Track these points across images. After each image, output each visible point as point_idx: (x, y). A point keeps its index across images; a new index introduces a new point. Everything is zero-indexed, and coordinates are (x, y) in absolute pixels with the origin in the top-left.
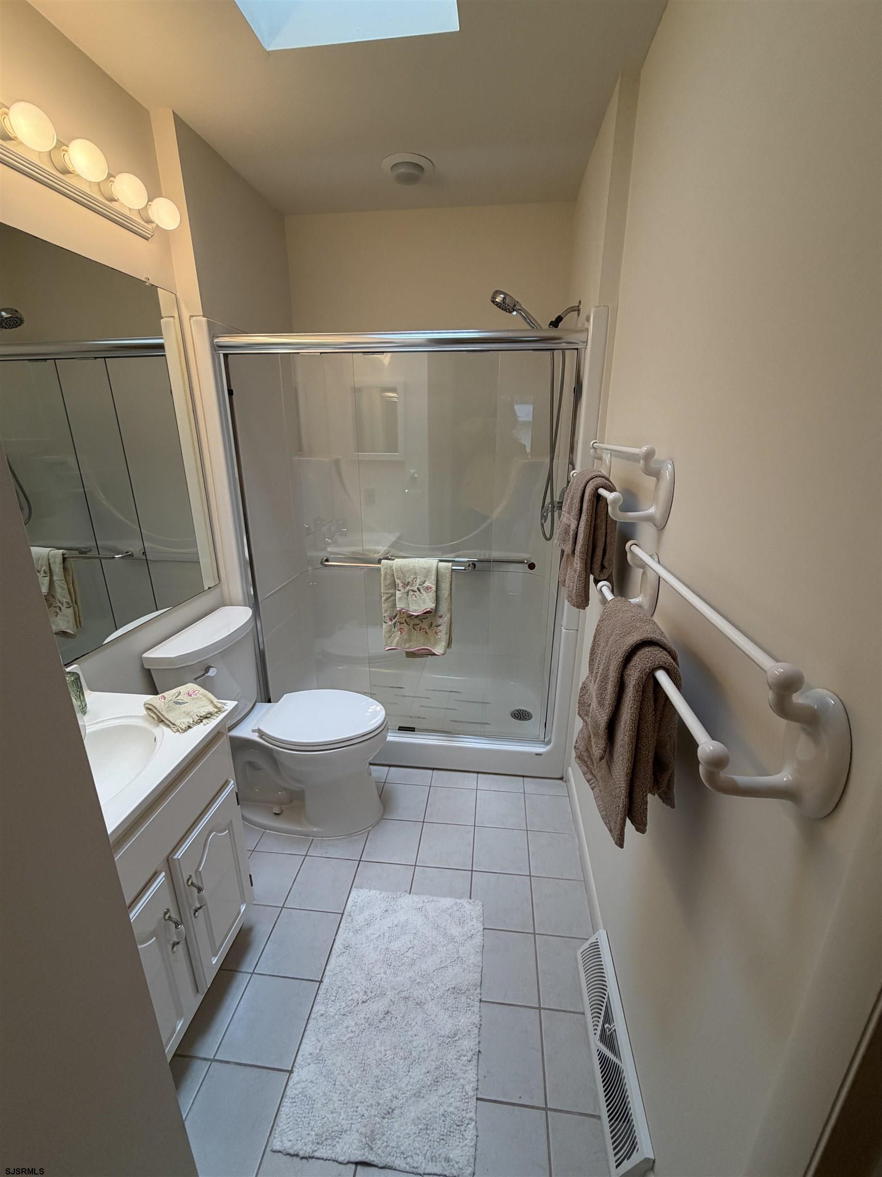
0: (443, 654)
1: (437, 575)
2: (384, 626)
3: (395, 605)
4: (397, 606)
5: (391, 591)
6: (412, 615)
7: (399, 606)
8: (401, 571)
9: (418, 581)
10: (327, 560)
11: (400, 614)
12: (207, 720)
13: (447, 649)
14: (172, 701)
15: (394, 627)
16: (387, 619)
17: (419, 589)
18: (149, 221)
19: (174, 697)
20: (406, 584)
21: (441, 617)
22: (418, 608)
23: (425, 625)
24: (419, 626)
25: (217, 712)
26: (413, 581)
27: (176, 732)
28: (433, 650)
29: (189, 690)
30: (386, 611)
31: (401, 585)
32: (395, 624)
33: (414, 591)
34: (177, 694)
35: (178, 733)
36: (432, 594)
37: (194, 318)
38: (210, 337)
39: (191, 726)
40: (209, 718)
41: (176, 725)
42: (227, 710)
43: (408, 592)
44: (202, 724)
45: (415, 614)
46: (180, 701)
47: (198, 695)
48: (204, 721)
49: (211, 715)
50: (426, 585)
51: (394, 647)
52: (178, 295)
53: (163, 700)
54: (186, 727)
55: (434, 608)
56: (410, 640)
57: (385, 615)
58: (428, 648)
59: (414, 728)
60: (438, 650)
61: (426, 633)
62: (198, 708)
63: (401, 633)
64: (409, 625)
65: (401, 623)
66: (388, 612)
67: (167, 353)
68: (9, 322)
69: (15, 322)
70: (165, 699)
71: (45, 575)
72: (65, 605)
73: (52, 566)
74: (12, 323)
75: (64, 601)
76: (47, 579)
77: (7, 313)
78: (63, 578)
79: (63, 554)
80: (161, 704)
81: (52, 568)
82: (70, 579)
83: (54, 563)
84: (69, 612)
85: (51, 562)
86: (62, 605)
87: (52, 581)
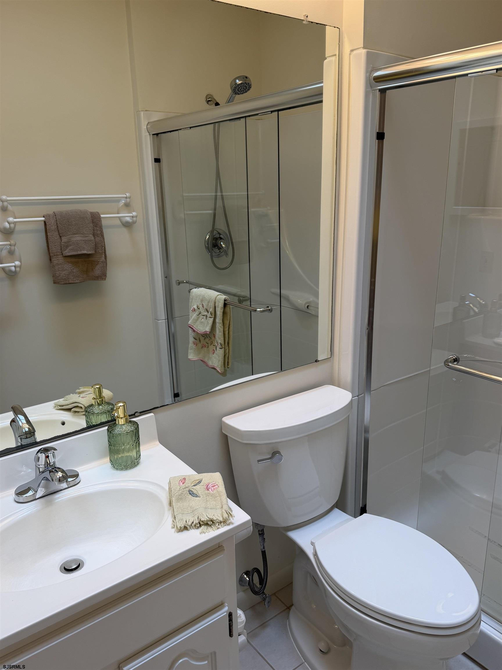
10: (456, 360)
12: (206, 527)
14: (187, 489)
19: (192, 485)
25: (220, 523)
29: (211, 481)
34: (199, 481)
35: (173, 529)
37: (355, 52)
38: (367, 71)
39: (188, 527)
40: (210, 526)
41: (175, 520)
42: (233, 524)
44: (199, 529)
46: (195, 492)
47: (215, 492)
48: (203, 527)
49: (213, 523)
52: (342, 29)
53: (181, 484)
54: (180, 527)
62: (206, 508)
67: (323, 99)
68: (241, 88)
69: (245, 88)
70: (183, 483)
71: (211, 316)
72: (219, 346)
73: (217, 309)
74: (243, 89)
75: (220, 341)
76: (212, 319)
77: (240, 80)
78: (221, 321)
79: (225, 300)
80: (179, 487)
81: (217, 311)
82: (227, 323)
83: (218, 306)
84: (220, 352)
85: (216, 305)
86: (218, 345)
87: (214, 322)
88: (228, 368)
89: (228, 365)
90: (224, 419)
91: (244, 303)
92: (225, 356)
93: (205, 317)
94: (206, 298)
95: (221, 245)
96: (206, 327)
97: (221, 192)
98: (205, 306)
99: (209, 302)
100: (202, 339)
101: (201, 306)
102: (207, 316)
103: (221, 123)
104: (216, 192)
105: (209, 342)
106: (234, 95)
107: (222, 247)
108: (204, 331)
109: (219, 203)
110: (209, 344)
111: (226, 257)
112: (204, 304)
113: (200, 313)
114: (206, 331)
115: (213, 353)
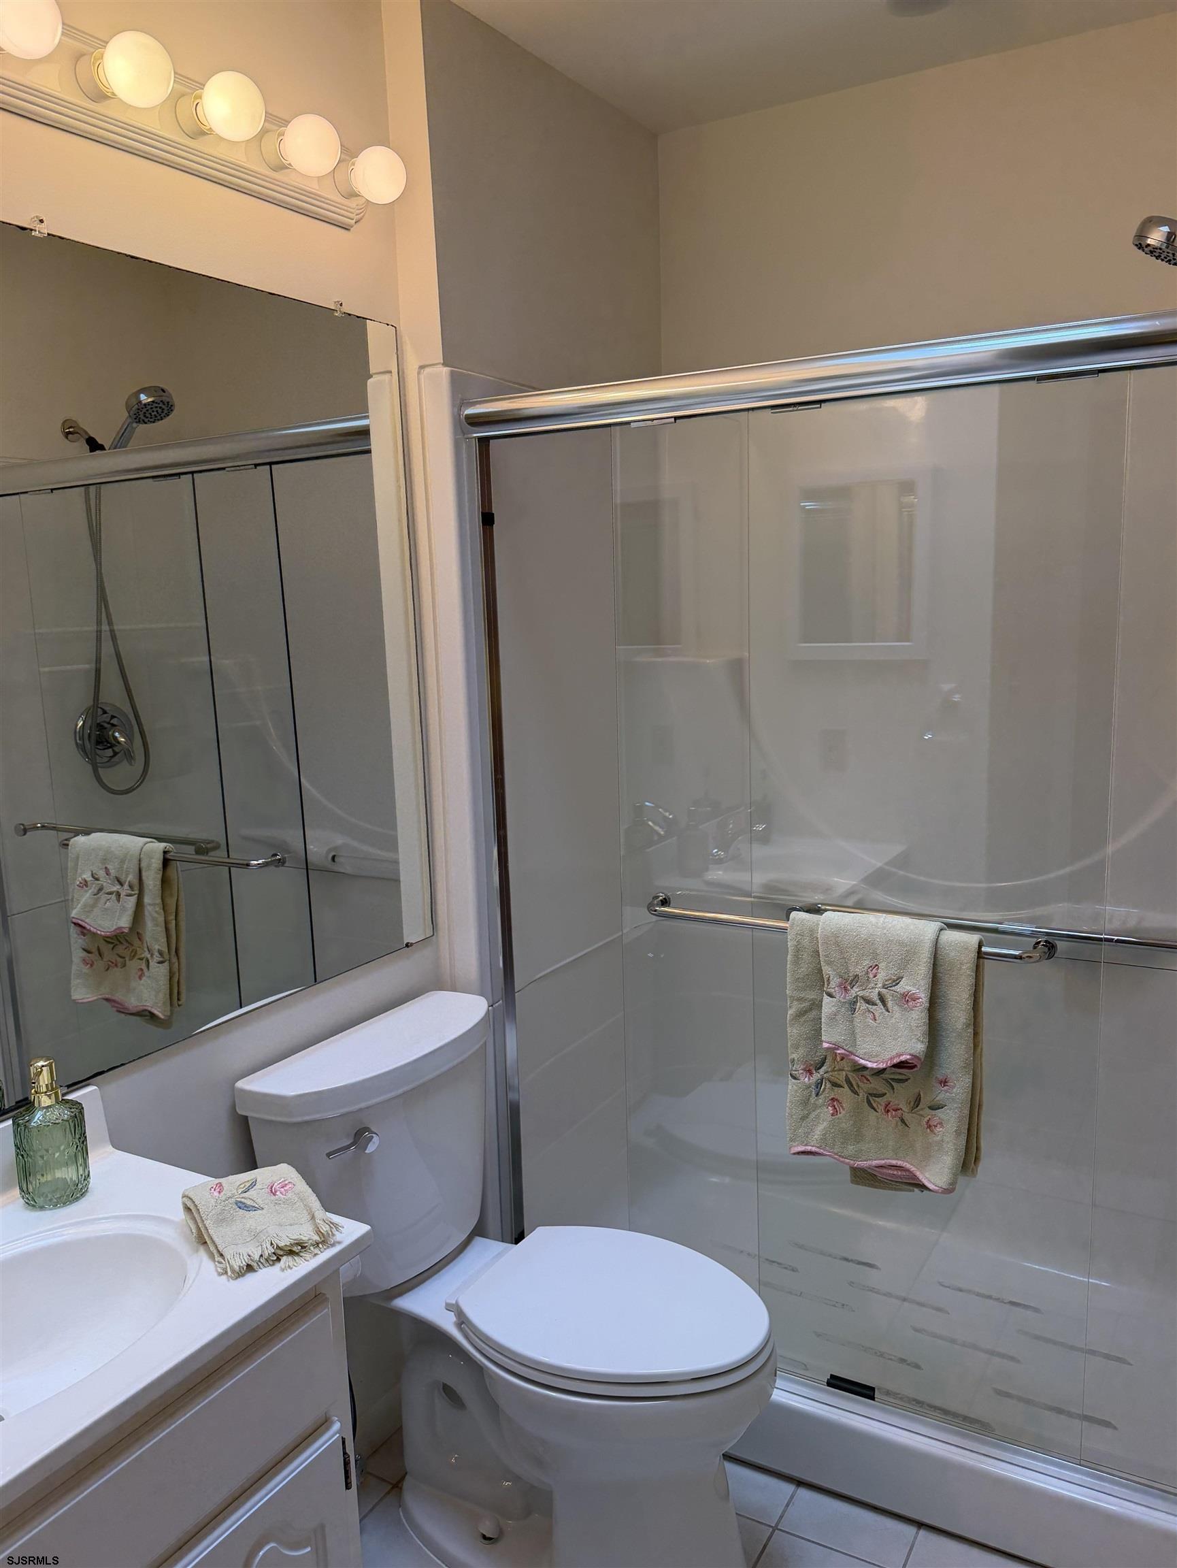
0: (948, 1191)
1: (935, 965)
2: (790, 1087)
3: (818, 1032)
4: (823, 1038)
5: (811, 995)
6: (865, 1068)
7: (829, 1037)
8: (837, 944)
9: (882, 975)
10: (665, 902)
11: (835, 1059)
12: (290, 1258)
13: (962, 1180)
14: (233, 1200)
15: (817, 1095)
16: (799, 1068)
17: (882, 999)
18: (353, 195)
19: (240, 1191)
20: (849, 982)
21: (944, 1082)
22: (878, 1049)
23: (900, 1097)
24: (883, 1101)
25: (317, 1244)
26: (867, 973)
27: (222, 1274)
28: (918, 1174)
29: (275, 1179)
30: (796, 1047)
31: (835, 981)
32: (819, 1084)
33: (869, 1001)
34: (248, 1185)
36: (917, 1017)
37: (428, 370)
38: (453, 406)
40: (297, 1254)
41: (224, 1259)
42: (339, 1243)
43: (855, 1002)
45: (869, 1065)
46: (249, 1202)
47: (290, 1195)
48: (284, 1259)
50: (904, 986)
51: (814, 1149)
53: (216, 1194)
54: (240, 1267)
55: (922, 1058)
56: (858, 1137)
57: (795, 1056)
58: (908, 1166)
59: (873, 1389)
60: (935, 1175)
61: (903, 1121)
62: (280, 1225)
63: (835, 1112)
64: (856, 1093)
65: (835, 1085)
66: (801, 1051)
68: (150, 411)
69: (160, 411)
70: (219, 1192)
71: (130, 892)
72: (157, 958)
73: (144, 874)
74: (155, 413)
75: (157, 947)
76: (133, 900)
77: (149, 396)
78: (159, 901)
79: (165, 852)
80: (213, 1201)
81: (144, 878)
82: (172, 902)
83: (149, 866)
84: (159, 972)
85: (143, 865)
86: (152, 955)
87: (139, 905)
88: (179, 1005)
89: (179, 1000)
90: (240, 1084)
91: (211, 854)
92: (171, 978)
93: (113, 897)
94: (117, 852)
95: (115, 738)
96: (118, 919)
97: (110, 623)
98: (112, 872)
99: (123, 861)
100: (106, 949)
101: (102, 873)
102: (118, 895)
103: (104, 486)
104: (99, 623)
105: (126, 953)
106: (135, 425)
107: (119, 742)
108: (115, 927)
109: (107, 647)
110: (127, 959)
111: (131, 765)
112: (109, 867)
113: (100, 889)
114: (120, 928)
115: (140, 978)
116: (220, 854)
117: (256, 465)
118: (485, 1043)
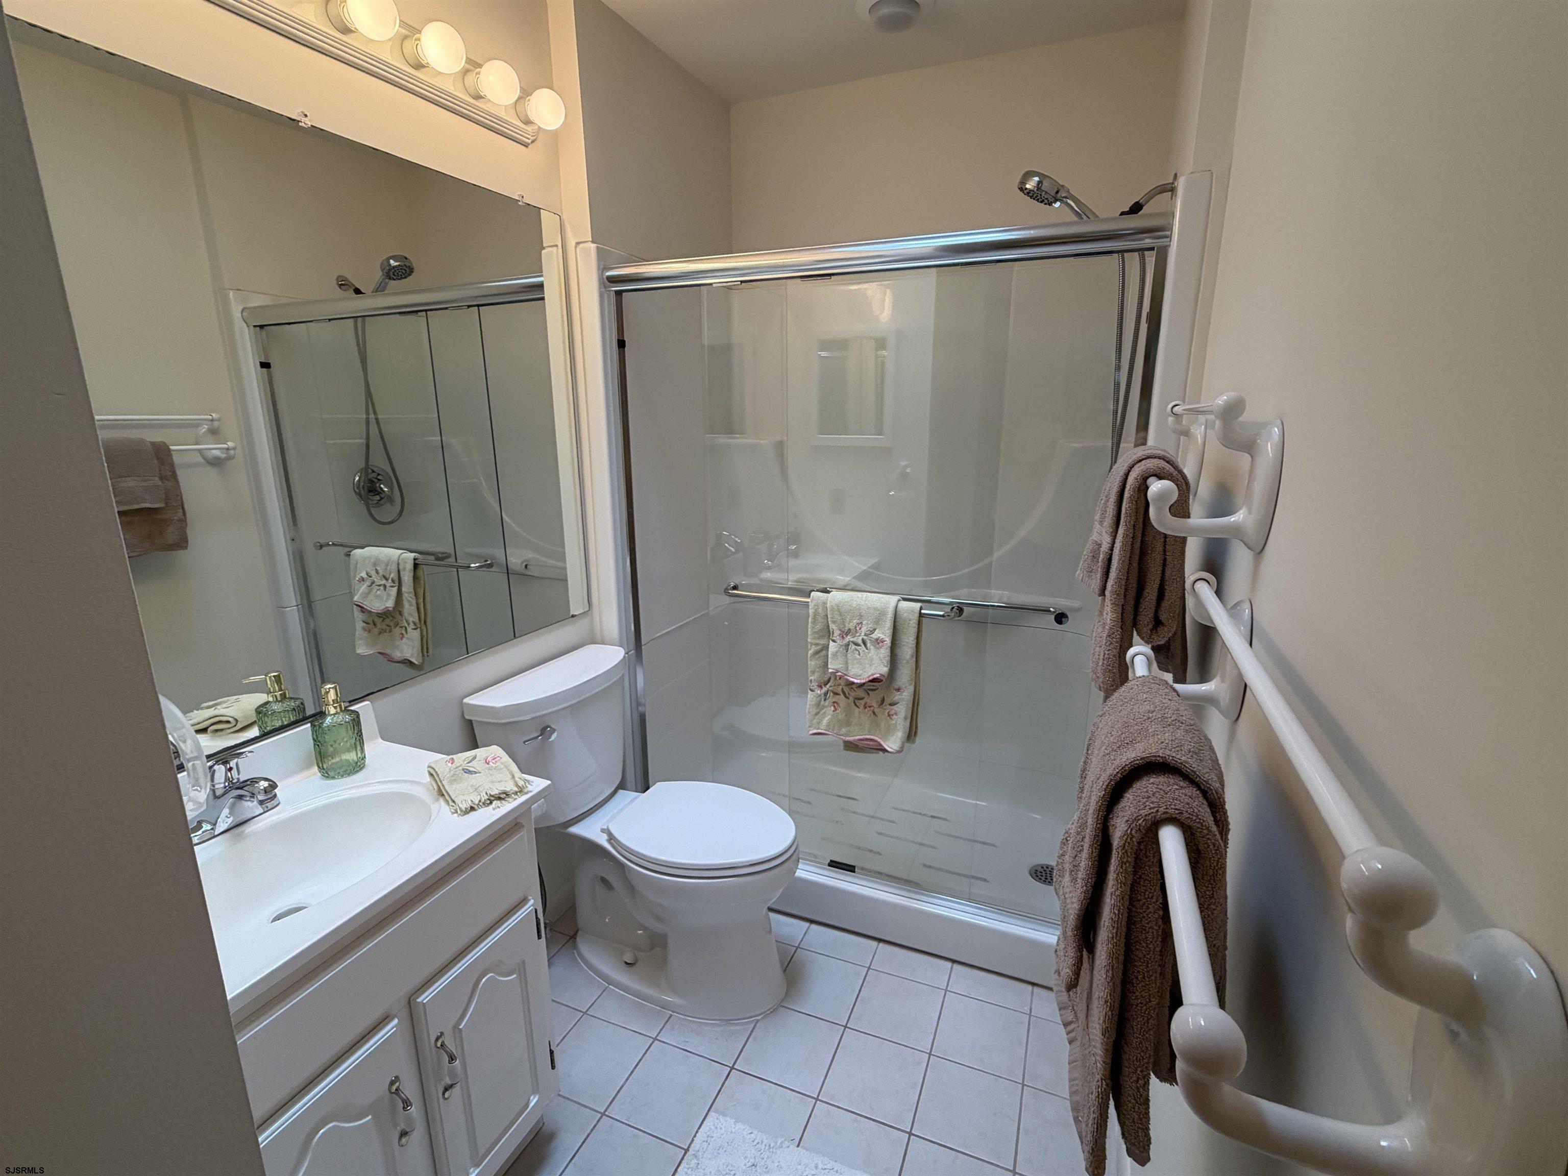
0: (898, 752)
1: (895, 622)
2: (809, 696)
3: (826, 664)
4: (829, 666)
5: (823, 642)
6: (853, 683)
7: (832, 666)
8: (839, 611)
9: (864, 629)
10: (735, 588)
11: (836, 679)
12: (499, 802)
13: (907, 745)
14: (461, 768)
15: (825, 700)
16: (815, 684)
17: (864, 642)
18: (528, 122)
19: (465, 762)
20: (845, 633)
21: (898, 690)
22: (861, 672)
23: (873, 700)
24: (862, 702)
25: (516, 793)
26: (856, 627)
27: (454, 813)
28: (882, 743)
29: (487, 755)
30: (813, 673)
31: (837, 632)
32: (826, 694)
33: (857, 644)
34: (471, 758)
35: (456, 815)
36: (885, 652)
37: (581, 246)
38: (599, 269)
39: (476, 807)
40: (503, 799)
41: (455, 803)
42: (531, 792)
43: (849, 645)
44: (491, 807)
45: (856, 681)
46: (471, 769)
47: (498, 764)
48: (495, 802)
49: (507, 795)
50: (875, 635)
51: (822, 731)
52: (564, 217)
53: (450, 765)
54: (466, 808)
55: (886, 676)
56: (848, 723)
57: (812, 678)
58: (876, 738)
59: (854, 867)
60: (892, 743)
61: (874, 713)
62: (492, 782)
63: (836, 709)
64: (848, 698)
65: (836, 694)
66: (816, 675)
67: (546, 296)
68: (397, 271)
69: (404, 271)
70: (452, 764)
71: (392, 584)
72: (412, 626)
73: (401, 573)
74: (401, 273)
75: (411, 619)
76: (395, 589)
77: (396, 261)
78: (412, 590)
79: (415, 559)
80: (448, 770)
81: (402, 575)
82: (421, 591)
83: (404, 569)
84: (415, 635)
85: (401, 567)
86: (409, 624)
87: (399, 593)
88: (428, 656)
89: (427, 652)
90: (466, 700)
91: (445, 560)
92: (422, 639)
93: (382, 588)
94: (382, 559)
95: (381, 488)
96: (386, 602)
97: (375, 413)
98: (381, 573)
99: (387, 565)
100: (378, 621)
101: (373, 573)
102: (385, 586)
103: (367, 318)
104: (367, 413)
105: (392, 624)
106: (387, 280)
107: (384, 491)
108: (384, 607)
109: (374, 429)
110: (393, 627)
111: (392, 505)
112: (378, 568)
113: (373, 583)
114: (387, 607)
115: (402, 639)
116: (452, 560)
117: (469, 306)
118: (623, 675)
